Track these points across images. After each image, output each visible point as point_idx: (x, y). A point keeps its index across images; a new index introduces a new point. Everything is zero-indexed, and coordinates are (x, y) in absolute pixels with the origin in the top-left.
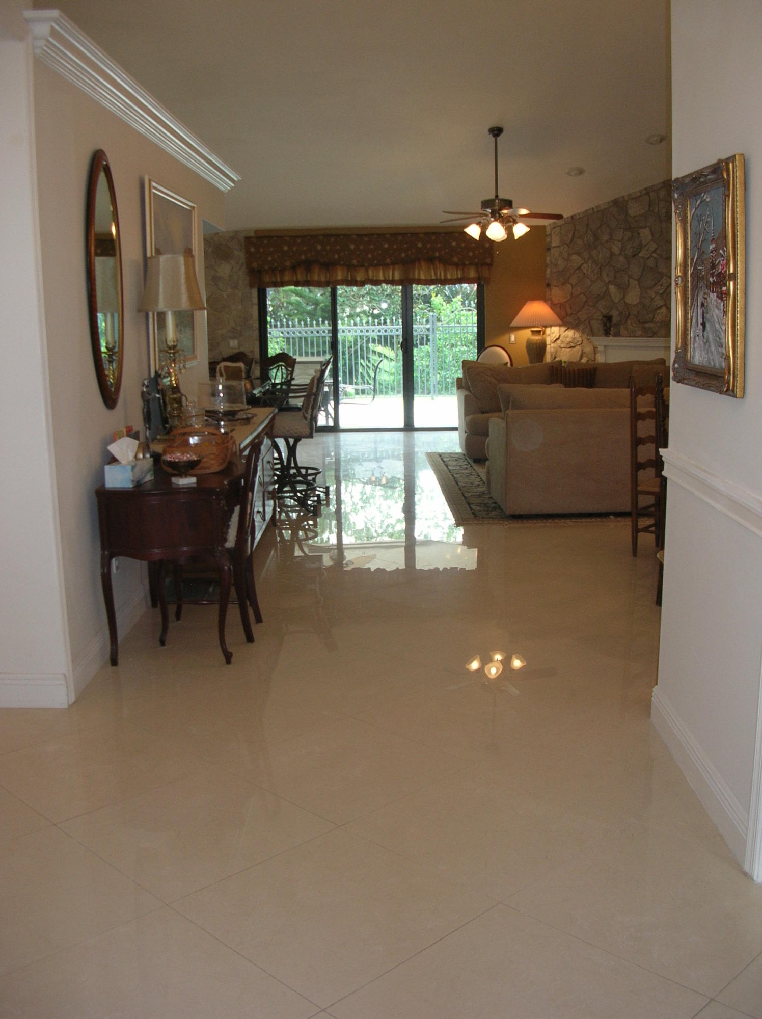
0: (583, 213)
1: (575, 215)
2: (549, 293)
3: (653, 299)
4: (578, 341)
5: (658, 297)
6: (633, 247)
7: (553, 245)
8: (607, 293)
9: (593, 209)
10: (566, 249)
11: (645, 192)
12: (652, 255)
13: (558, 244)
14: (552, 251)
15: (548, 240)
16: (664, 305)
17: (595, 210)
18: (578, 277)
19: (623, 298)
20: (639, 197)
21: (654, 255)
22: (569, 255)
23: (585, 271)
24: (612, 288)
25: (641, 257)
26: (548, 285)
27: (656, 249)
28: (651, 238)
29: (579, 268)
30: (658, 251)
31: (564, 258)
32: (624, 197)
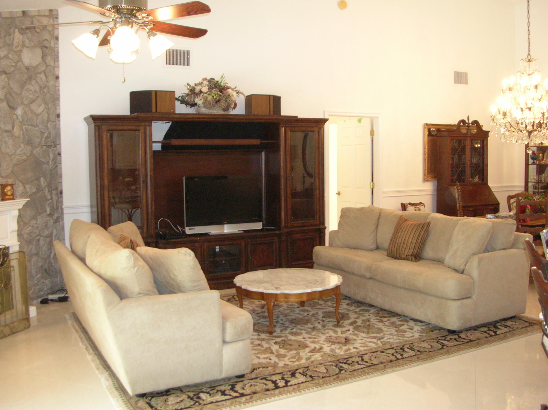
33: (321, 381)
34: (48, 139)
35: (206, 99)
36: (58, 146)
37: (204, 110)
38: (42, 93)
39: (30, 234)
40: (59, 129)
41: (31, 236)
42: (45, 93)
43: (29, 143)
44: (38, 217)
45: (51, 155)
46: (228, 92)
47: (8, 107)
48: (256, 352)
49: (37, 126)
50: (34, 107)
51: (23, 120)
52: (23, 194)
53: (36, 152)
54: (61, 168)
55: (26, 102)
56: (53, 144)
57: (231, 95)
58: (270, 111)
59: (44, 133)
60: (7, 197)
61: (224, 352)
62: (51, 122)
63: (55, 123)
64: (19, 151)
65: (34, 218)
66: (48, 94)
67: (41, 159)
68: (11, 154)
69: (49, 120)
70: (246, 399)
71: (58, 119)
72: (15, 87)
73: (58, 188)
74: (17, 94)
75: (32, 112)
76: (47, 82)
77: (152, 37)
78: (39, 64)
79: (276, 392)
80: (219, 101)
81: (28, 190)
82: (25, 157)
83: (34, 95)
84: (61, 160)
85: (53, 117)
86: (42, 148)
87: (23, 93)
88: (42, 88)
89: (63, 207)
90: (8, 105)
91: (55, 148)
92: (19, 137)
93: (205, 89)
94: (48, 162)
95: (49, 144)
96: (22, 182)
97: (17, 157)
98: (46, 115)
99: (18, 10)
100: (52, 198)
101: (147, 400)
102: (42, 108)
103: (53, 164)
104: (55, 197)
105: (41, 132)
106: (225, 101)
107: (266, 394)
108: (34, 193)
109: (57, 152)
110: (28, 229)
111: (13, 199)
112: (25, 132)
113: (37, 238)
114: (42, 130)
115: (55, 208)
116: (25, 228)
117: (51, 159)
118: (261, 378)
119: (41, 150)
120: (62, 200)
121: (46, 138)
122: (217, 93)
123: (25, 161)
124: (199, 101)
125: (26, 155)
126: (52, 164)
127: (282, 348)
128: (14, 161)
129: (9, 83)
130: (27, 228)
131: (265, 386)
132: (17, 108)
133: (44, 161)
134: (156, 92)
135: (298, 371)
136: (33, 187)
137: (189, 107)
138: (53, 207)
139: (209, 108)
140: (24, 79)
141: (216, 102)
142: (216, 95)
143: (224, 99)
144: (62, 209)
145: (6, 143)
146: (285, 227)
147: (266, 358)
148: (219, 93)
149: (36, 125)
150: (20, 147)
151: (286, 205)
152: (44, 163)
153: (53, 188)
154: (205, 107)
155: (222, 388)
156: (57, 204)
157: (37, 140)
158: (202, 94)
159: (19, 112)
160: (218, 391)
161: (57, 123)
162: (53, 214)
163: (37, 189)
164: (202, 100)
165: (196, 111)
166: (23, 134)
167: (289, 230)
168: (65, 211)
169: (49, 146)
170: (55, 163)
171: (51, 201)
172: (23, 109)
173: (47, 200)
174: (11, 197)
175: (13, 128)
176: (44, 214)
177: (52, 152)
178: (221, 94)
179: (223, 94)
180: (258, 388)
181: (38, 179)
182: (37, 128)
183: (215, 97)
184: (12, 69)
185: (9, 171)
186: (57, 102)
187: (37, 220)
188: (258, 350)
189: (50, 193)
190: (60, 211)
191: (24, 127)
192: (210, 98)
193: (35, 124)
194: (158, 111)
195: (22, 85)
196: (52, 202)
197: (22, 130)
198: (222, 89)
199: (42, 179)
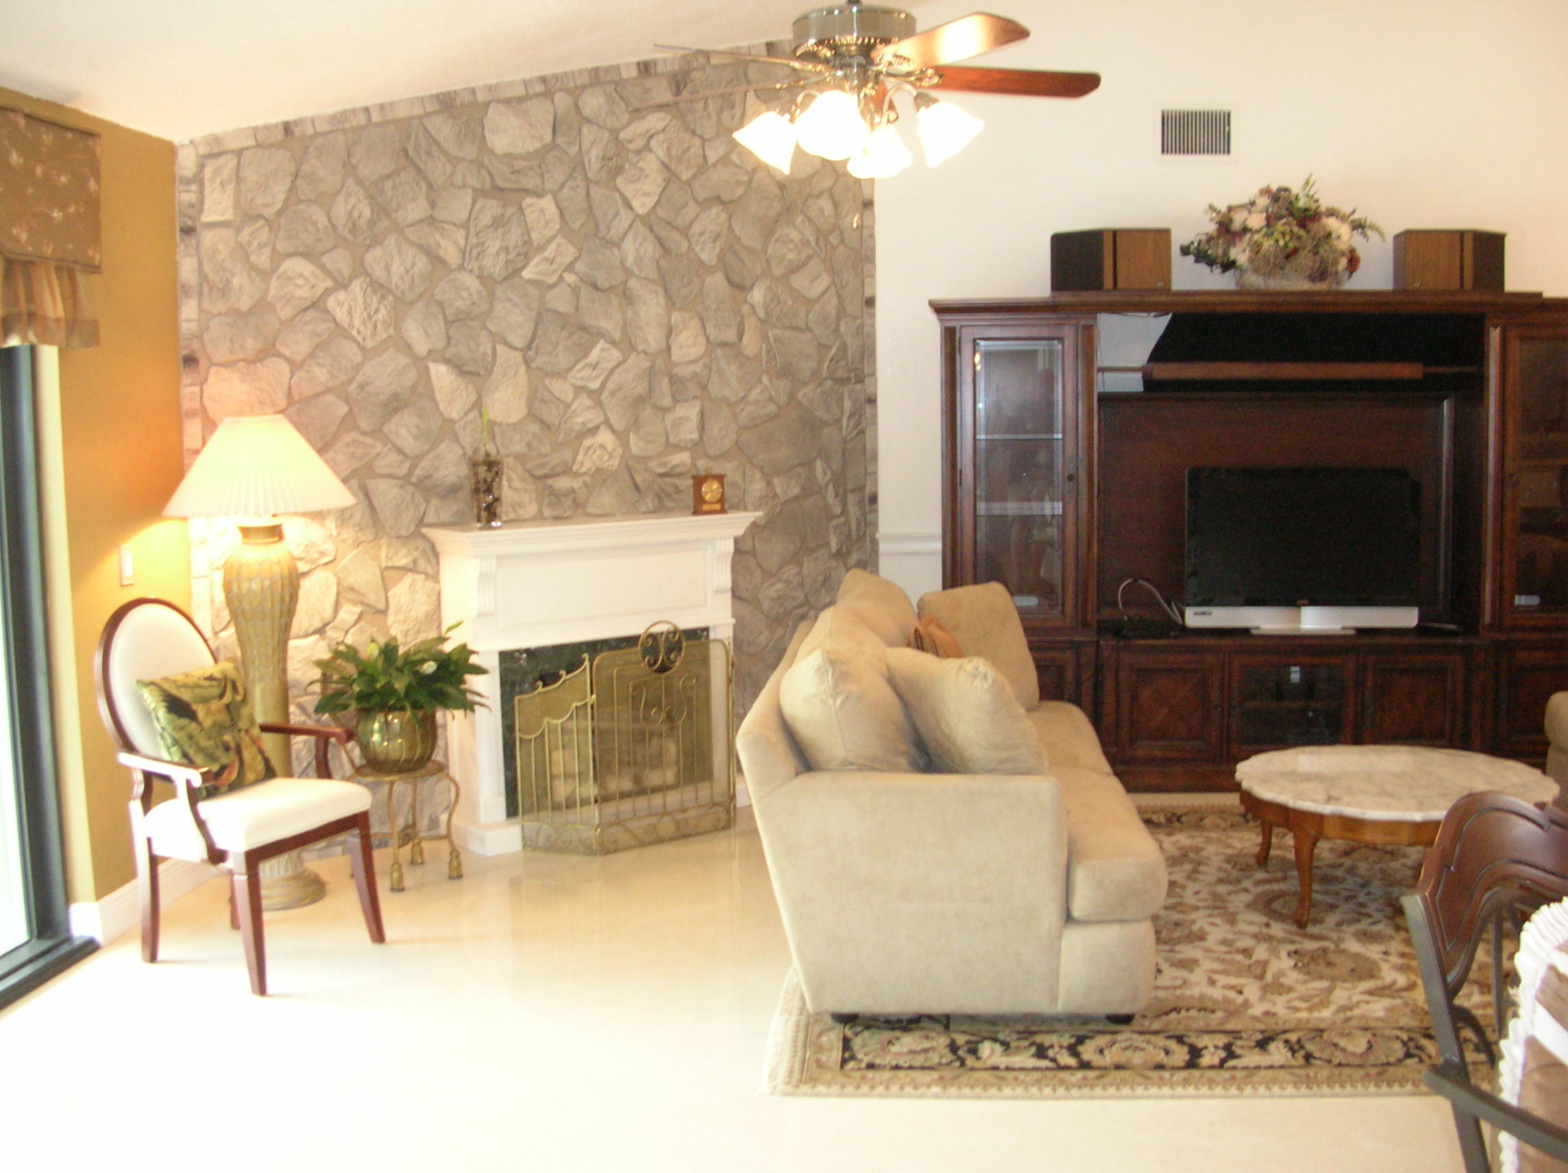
0: (334, 119)
1: (296, 123)
2: (196, 389)
3: (568, 406)
4: (323, 554)
5: (584, 401)
6: (507, 249)
7: (206, 218)
8: (423, 390)
9: (367, 110)
10: (264, 235)
11: (539, 88)
12: (561, 278)
13: (229, 215)
14: (207, 238)
15: (186, 196)
16: (602, 423)
17: (376, 118)
18: (314, 333)
19: (478, 405)
20: (520, 100)
21: (570, 278)
22: (278, 258)
23: (341, 315)
24: (440, 374)
25: (529, 281)
26: (190, 361)
27: (576, 259)
28: (558, 226)
29: (317, 305)
30: (579, 266)
31: (253, 268)
32: (473, 91)
33: (1325, 1073)
34: (838, 362)
35: (1256, 248)
36: (867, 380)
37: (1254, 281)
38: (822, 244)
39: (779, 599)
40: (872, 338)
41: (782, 605)
42: (832, 245)
43: (785, 371)
44: (805, 559)
45: (847, 404)
46: (1324, 227)
47: (725, 283)
48: (1217, 966)
49: (808, 329)
50: (799, 281)
51: (768, 315)
52: (765, 500)
53: (805, 395)
54: (875, 437)
55: (777, 271)
56: (852, 375)
57: (1334, 236)
58: (1462, 278)
59: (829, 347)
60: (706, 507)
61: (1065, 945)
62: (848, 319)
63: (859, 322)
64: (754, 394)
65: (795, 559)
66: (841, 249)
67: (817, 413)
68: (733, 400)
69: (841, 313)
70: (1085, 1078)
71: (870, 311)
72: (748, 235)
73: (864, 487)
74: (750, 250)
75: (796, 295)
76: (837, 215)
77: (923, 109)
78: (815, 173)
79: (1175, 1078)
80: (1295, 251)
81: (779, 491)
82: (772, 408)
83: (799, 252)
84: (875, 416)
85: (853, 306)
86: (820, 384)
87: (770, 249)
88: (820, 235)
89: (878, 536)
90: (729, 280)
91: (858, 387)
92: (757, 358)
93: (1256, 221)
94: (839, 421)
95: (840, 374)
96: (761, 470)
97: (749, 409)
98: (835, 302)
99: (755, 42)
100: (844, 512)
101: (849, 1033)
102: (824, 281)
103: (851, 426)
104: (853, 511)
105: (820, 345)
106: (1311, 254)
107: (1147, 1078)
108: (797, 498)
109: (862, 398)
110: (774, 588)
111: (722, 511)
112: (774, 345)
113: (800, 611)
114: (824, 340)
115: (854, 537)
116: (767, 584)
117: (847, 414)
118: (1167, 1034)
119: (819, 390)
120: (877, 518)
121: (832, 360)
122: (1291, 231)
123: (774, 417)
124: (1240, 254)
125: (776, 403)
126: (848, 426)
127: (1300, 969)
128: (743, 418)
129: (730, 226)
130: (773, 585)
131: (1162, 1054)
132: (752, 287)
133: (825, 417)
134: (1115, 233)
135: (1286, 1036)
136: (793, 483)
137: (1219, 270)
138: (849, 535)
139: (1269, 274)
140: (772, 214)
141: (1288, 257)
142: (1287, 238)
143: (1309, 247)
144: (875, 543)
145: (721, 373)
146: (1492, 625)
147: (1232, 987)
148: (1296, 229)
149: (804, 326)
150: (760, 381)
151: (1499, 562)
152: (824, 423)
153: (850, 487)
154: (1256, 271)
155: (1047, 1040)
156: (858, 529)
157: (807, 367)
158: (1248, 235)
159: (757, 295)
160: (1032, 1044)
161: (867, 321)
162: (849, 552)
163: (803, 488)
164: (1247, 251)
165: (1237, 283)
166: (769, 351)
167: (1503, 637)
168: (883, 547)
169: (844, 381)
170: (858, 424)
171: (842, 520)
172: (770, 288)
173: (831, 517)
174: (718, 507)
175: (741, 338)
176: (823, 551)
177: (850, 395)
178: (1302, 232)
179: (1308, 232)
180: (1137, 1058)
181: (808, 464)
182: (808, 336)
183: (1282, 243)
184: (740, 191)
185: (728, 443)
186: (867, 267)
187: (800, 565)
188: (1232, 962)
189: (840, 498)
190: (868, 544)
191: (770, 334)
192: (1267, 244)
193: (802, 324)
194: (1120, 284)
195: (768, 230)
196: (847, 523)
197: (765, 337)
198: (1307, 218)
199: (819, 464)
